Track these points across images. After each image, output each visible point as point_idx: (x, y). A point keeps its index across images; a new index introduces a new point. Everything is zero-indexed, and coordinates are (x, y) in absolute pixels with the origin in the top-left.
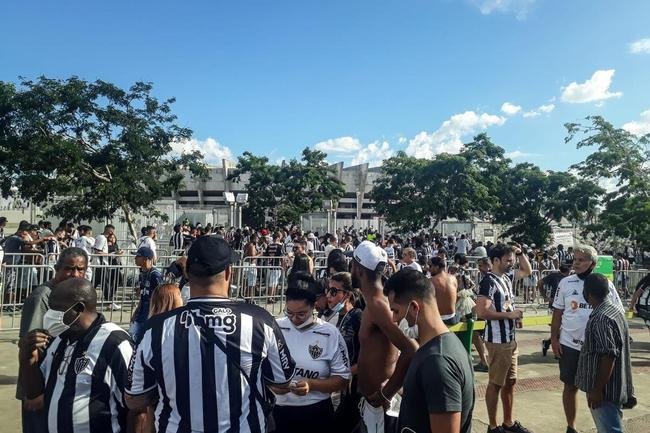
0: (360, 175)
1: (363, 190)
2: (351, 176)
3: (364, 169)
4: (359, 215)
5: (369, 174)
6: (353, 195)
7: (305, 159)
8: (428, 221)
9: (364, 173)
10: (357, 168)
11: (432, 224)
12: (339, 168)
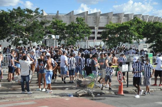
0: (96, 18)
1: (98, 25)
2: (92, 18)
3: (98, 15)
4: (96, 38)
5: (101, 17)
6: (93, 28)
7: (77, 21)
8: (119, 44)
9: (98, 17)
10: (95, 14)
11: (121, 45)
12: (86, 15)
